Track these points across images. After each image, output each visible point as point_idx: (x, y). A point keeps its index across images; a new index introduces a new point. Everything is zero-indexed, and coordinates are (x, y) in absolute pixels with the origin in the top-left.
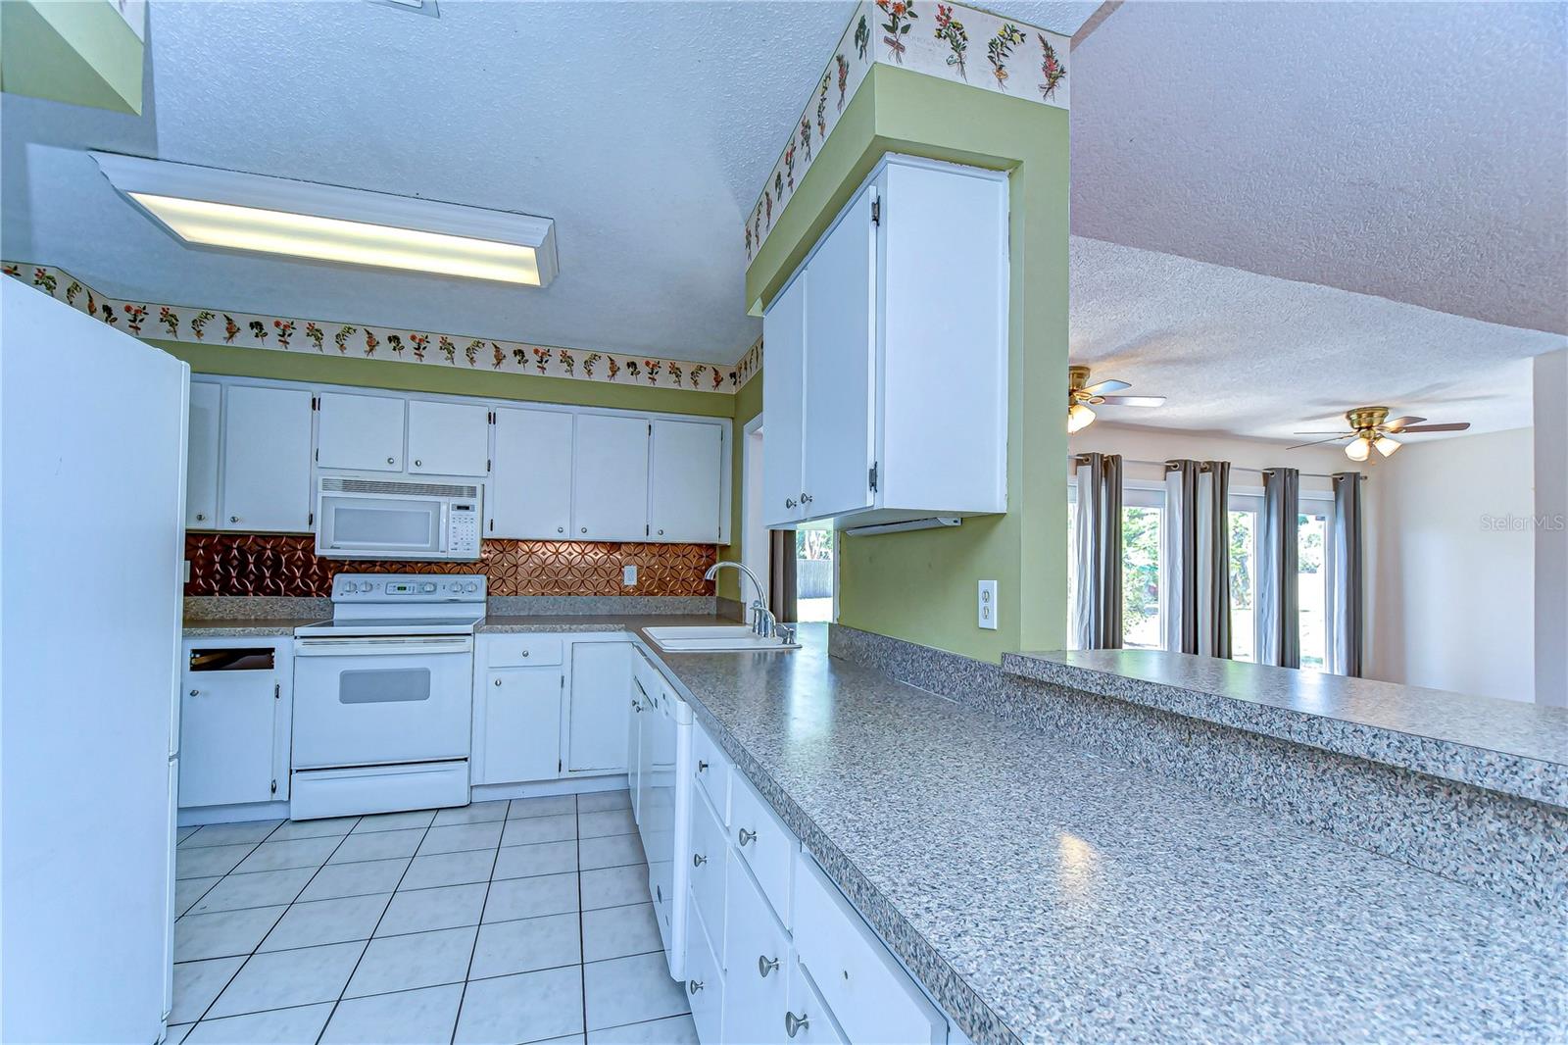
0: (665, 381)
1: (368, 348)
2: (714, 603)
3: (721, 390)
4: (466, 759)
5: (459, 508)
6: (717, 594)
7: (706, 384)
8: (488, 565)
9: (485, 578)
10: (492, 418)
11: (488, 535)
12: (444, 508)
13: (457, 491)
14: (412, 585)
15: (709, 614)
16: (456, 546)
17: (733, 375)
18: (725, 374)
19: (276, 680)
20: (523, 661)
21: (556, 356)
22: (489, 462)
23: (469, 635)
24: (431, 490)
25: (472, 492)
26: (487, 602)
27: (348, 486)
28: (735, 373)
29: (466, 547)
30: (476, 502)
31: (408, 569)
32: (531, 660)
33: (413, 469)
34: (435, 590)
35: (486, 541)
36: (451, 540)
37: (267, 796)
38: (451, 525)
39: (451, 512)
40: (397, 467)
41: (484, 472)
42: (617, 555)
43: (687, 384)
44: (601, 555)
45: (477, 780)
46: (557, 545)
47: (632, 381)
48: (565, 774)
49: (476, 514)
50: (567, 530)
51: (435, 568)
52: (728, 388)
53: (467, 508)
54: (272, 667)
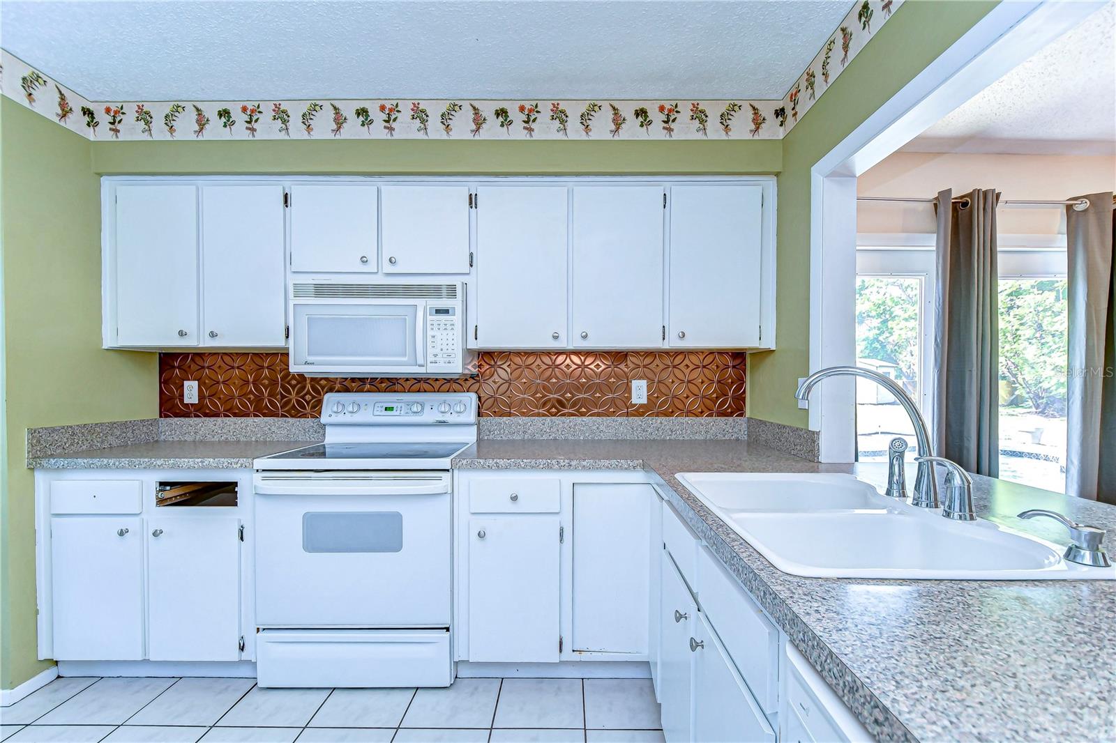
0: (685, 129)
1: (335, 127)
2: (744, 426)
3: (764, 134)
4: (448, 629)
5: (438, 311)
6: (748, 414)
7: (741, 127)
8: (478, 381)
9: (474, 396)
10: (472, 201)
11: (473, 345)
12: (420, 314)
13: (435, 291)
14: (399, 405)
15: (737, 440)
16: (436, 359)
17: (780, 113)
18: (767, 111)
19: (240, 520)
20: (511, 507)
21: (546, 110)
22: (471, 255)
23: (448, 470)
24: (408, 291)
25: (452, 291)
26: (478, 424)
27: (321, 290)
28: (783, 110)
29: (447, 360)
30: (456, 304)
31: (398, 387)
32: (521, 506)
33: (388, 268)
34: (423, 409)
35: (469, 353)
36: (430, 351)
37: (234, 655)
38: (430, 333)
39: (429, 318)
40: (372, 267)
41: (466, 269)
42: (622, 366)
43: (714, 131)
44: (603, 367)
45: (460, 655)
46: (554, 358)
47: (642, 134)
48: (568, 655)
49: (457, 318)
50: (563, 336)
51: (426, 386)
52: (773, 131)
53: (446, 312)
54: (235, 504)
